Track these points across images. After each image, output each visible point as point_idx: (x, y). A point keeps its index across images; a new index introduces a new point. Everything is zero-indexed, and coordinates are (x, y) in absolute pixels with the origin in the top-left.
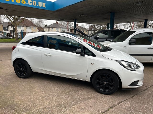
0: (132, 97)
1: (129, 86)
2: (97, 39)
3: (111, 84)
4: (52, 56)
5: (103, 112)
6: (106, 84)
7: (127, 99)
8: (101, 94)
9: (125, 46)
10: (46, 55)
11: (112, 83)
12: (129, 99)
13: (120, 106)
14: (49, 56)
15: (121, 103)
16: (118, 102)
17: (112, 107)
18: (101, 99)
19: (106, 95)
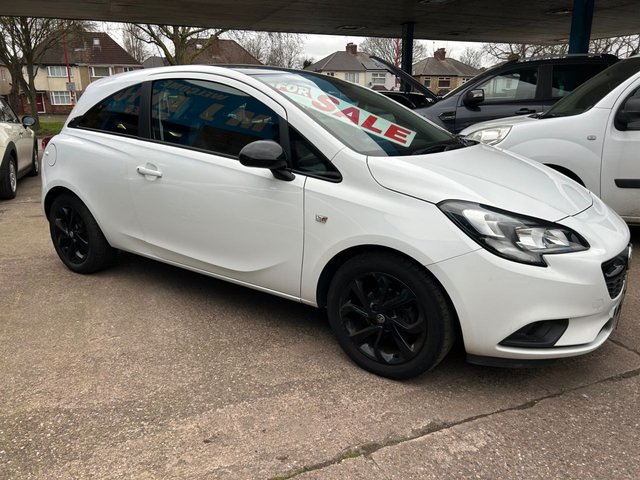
0: (519, 408)
1: (503, 343)
2: (479, 110)
3: (410, 327)
4: (162, 179)
5: (306, 469)
6: (384, 325)
7: (486, 412)
8: (364, 372)
9: (592, 139)
10: (143, 174)
11: (416, 320)
12: (499, 415)
13: (422, 444)
14: (153, 178)
15: (439, 428)
16: (425, 423)
17: (369, 449)
18: (345, 399)
19: (386, 382)
